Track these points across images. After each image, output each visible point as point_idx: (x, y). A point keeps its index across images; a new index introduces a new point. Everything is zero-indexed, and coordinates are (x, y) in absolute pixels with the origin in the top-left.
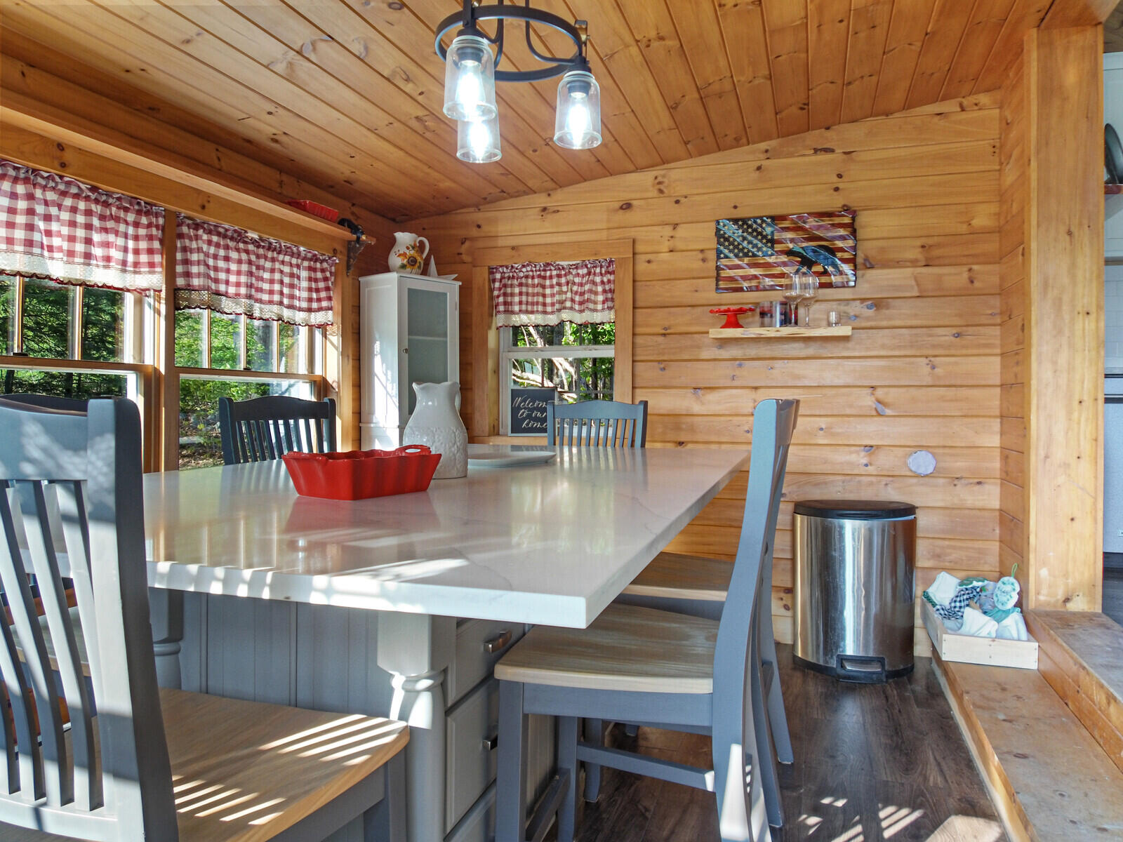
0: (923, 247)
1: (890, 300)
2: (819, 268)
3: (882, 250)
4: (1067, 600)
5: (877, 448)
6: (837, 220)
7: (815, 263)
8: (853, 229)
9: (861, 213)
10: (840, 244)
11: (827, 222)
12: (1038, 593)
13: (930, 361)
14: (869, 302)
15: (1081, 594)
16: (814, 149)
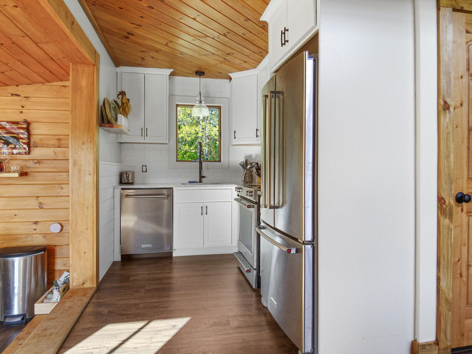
0: (58, 139)
1: (44, 161)
2: (13, 146)
3: (41, 140)
4: (84, 284)
5: (39, 222)
6: (20, 126)
7: (11, 143)
8: (28, 130)
9: (32, 123)
10: (22, 136)
11: (15, 126)
12: (73, 282)
13: (61, 186)
14: (36, 161)
15: (88, 281)
16: (11, 94)
